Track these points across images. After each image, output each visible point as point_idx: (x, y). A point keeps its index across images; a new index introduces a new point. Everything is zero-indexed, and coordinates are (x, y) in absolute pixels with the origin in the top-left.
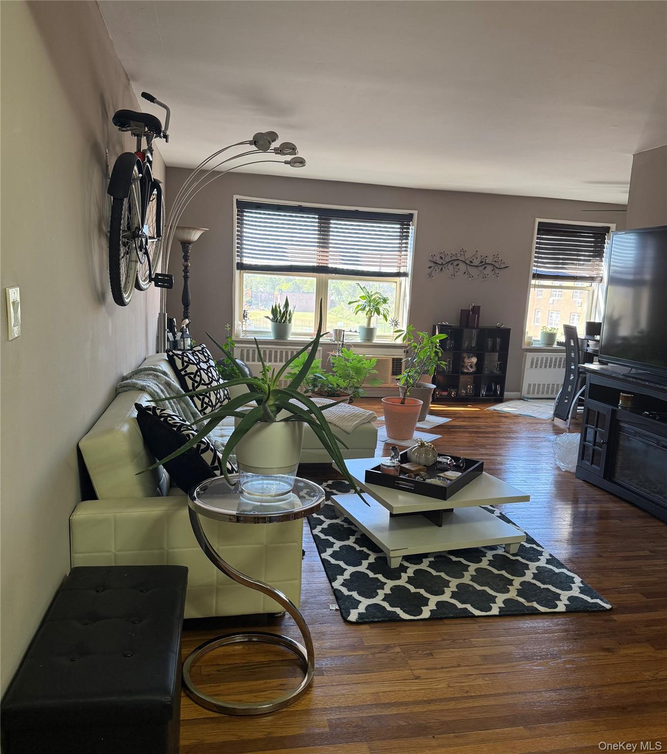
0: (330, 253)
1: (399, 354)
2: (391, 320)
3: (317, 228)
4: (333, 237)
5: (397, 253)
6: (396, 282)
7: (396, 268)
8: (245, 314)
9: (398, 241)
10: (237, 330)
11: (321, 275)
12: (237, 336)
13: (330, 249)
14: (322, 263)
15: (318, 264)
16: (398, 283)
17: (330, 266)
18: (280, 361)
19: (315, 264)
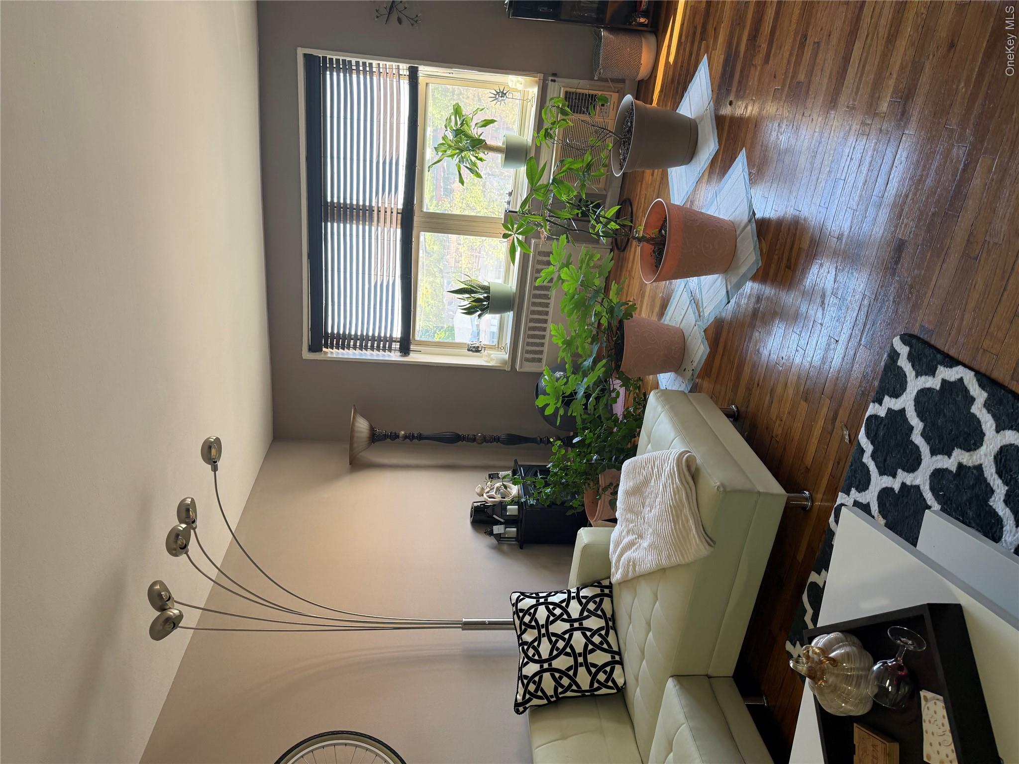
0: (380, 205)
1: (557, 90)
2: (495, 102)
3: (342, 225)
4: (355, 198)
5: (375, 79)
6: (427, 84)
7: (401, 81)
8: (473, 350)
9: (354, 76)
10: (496, 363)
11: (415, 224)
12: (505, 363)
13: (374, 204)
14: (397, 219)
15: (399, 226)
16: (428, 80)
17: (400, 206)
18: (547, 307)
19: (399, 231)
